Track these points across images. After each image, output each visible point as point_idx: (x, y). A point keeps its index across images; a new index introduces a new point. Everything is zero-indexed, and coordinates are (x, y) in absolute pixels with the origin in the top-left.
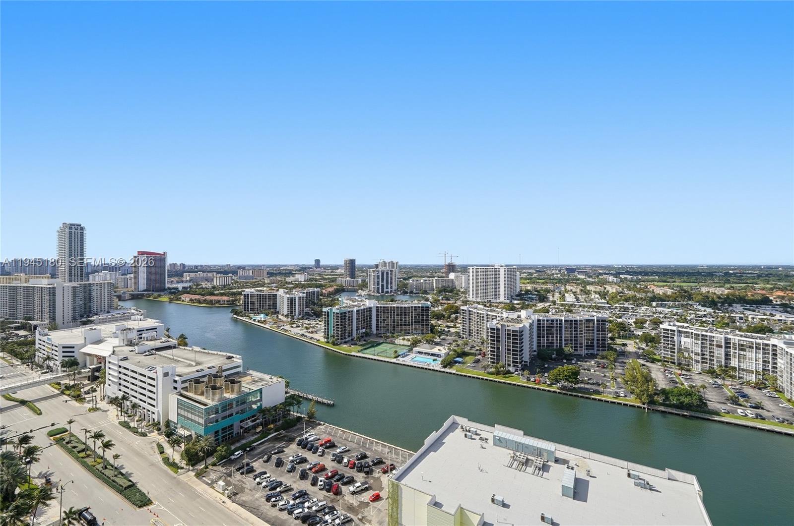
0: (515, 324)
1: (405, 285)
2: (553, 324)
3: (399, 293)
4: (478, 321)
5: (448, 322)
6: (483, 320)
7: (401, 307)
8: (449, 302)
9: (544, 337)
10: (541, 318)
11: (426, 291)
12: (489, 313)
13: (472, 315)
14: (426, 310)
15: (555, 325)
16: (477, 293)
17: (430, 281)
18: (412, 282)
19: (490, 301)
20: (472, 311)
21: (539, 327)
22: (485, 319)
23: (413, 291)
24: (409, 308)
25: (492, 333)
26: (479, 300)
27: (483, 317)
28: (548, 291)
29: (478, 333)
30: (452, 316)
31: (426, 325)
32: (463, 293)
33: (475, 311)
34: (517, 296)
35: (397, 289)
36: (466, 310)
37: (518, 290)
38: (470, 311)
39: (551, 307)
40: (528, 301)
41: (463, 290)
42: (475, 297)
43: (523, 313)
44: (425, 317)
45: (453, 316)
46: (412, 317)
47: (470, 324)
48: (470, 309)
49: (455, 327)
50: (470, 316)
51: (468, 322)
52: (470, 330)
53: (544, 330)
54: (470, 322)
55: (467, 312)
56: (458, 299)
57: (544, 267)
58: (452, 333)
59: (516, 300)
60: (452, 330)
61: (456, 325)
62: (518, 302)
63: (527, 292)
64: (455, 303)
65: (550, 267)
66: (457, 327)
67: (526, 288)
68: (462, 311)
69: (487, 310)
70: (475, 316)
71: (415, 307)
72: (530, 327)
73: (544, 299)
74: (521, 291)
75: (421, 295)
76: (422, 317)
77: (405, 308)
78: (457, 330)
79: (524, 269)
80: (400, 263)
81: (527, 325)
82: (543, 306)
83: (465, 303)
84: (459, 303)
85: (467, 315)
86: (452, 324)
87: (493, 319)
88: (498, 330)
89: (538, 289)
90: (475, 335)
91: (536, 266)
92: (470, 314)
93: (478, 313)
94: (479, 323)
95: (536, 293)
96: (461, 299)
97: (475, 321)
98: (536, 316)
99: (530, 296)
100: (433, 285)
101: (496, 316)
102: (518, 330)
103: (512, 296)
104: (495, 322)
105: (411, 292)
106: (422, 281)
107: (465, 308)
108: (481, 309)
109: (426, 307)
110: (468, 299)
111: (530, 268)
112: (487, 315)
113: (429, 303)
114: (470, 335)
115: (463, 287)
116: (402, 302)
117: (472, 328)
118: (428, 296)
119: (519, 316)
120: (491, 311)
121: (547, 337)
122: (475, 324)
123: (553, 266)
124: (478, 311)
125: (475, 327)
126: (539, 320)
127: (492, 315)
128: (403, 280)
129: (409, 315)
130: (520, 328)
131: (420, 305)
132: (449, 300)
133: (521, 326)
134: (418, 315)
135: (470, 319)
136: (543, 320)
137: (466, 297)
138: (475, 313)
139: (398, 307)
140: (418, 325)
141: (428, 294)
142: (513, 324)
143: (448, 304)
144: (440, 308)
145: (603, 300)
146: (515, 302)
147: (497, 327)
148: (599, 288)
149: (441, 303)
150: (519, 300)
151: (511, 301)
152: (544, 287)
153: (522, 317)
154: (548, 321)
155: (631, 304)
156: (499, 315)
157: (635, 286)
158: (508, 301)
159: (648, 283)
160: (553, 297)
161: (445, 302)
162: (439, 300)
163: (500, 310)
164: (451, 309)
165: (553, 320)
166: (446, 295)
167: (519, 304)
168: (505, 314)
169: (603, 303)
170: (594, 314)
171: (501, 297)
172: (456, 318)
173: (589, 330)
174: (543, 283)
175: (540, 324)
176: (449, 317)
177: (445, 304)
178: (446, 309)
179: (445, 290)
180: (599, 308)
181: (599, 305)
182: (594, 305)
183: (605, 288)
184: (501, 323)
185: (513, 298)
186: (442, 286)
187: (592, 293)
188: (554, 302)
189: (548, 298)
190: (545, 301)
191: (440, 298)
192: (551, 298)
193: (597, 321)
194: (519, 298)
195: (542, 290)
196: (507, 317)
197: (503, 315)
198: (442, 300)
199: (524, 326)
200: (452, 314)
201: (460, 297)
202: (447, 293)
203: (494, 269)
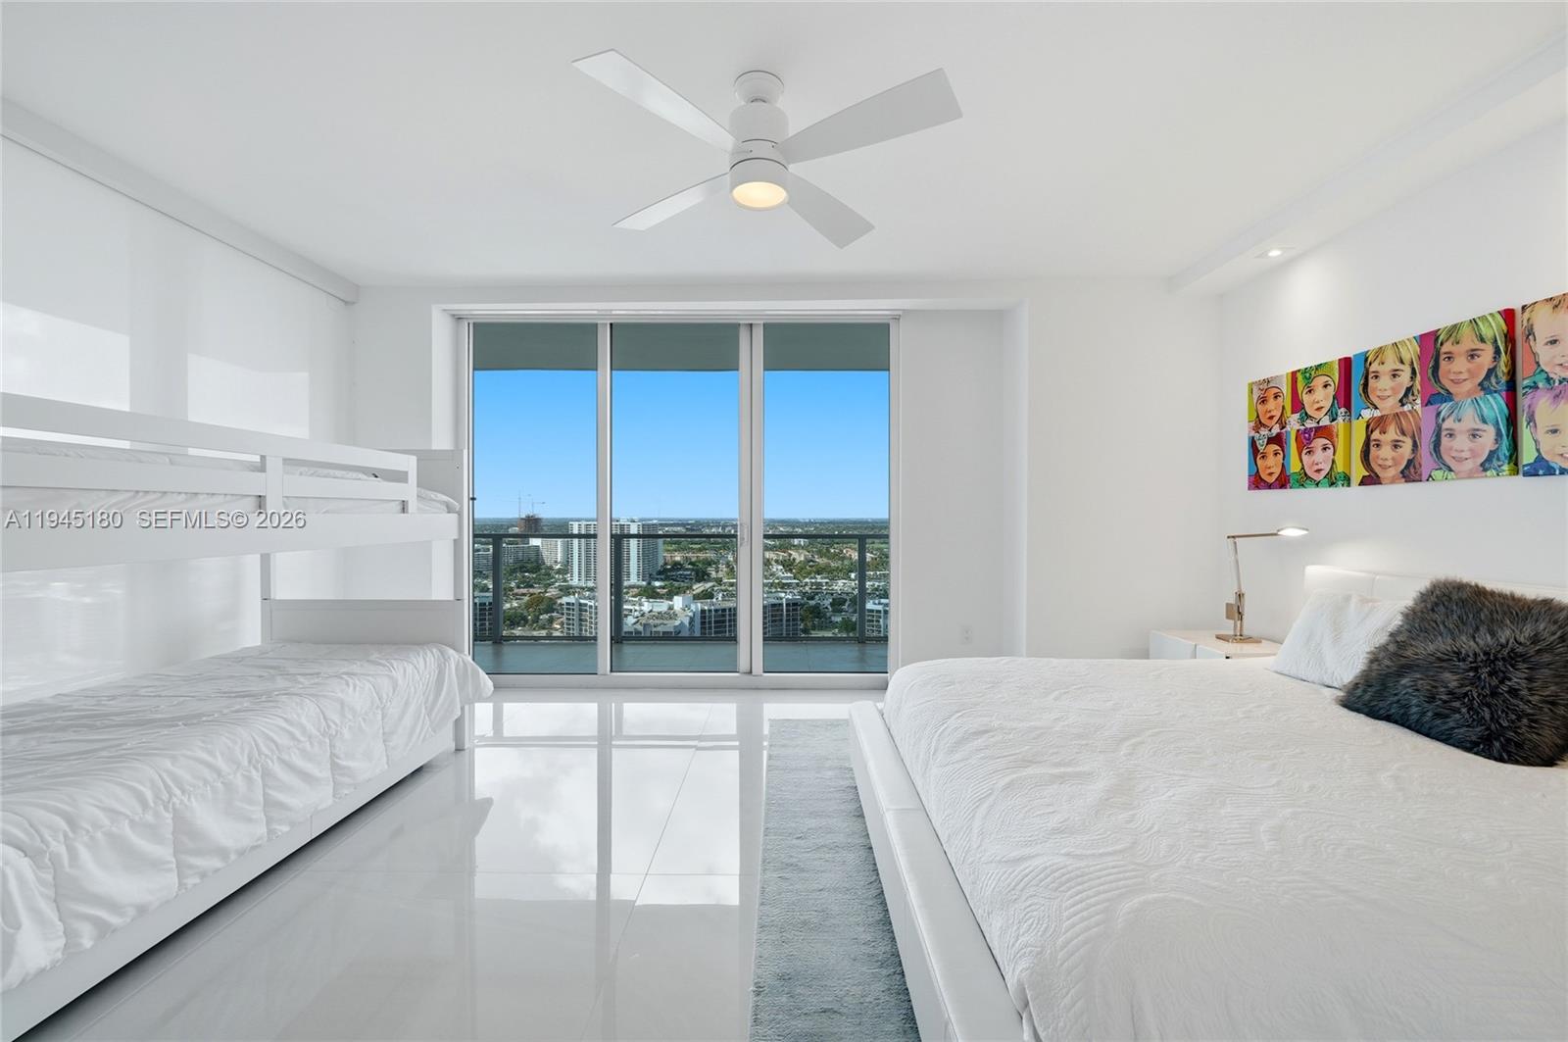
0: (665, 622)
2: (724, 616)
8: (531, 590)
10: (706, 608)
13: (586, 611)
16: (588, 570)
17: (488, 551)
20: (586, 605)
21: (704, 623)
26: (593, 584)
28: (709, 563)
30: (541, 617)
32: (559, 572)
33: (589, 603)
34: (660, 573)
36: (571, 604)
37: (661, 562)
38: (580, 604)
39: (716, 589)
40: (679, 581)
41: (558, 567)
42: (584, 578)
43: (678, 602)
44: (487, 623)
45: (544, 617)
47: (581, 629)
48: (582, 601)
50: (580, 615)
51: (578, 627)
54: (581, 625)
55: (574, 608)
56: (550, 584)
57: (697, 522)
59: (657, 580)
61: (554, 634)
62: (664, 583)
63: (677, 566)
64: (546, 592)
65: (707, 523)
67: (673, 558)
68: (563, 606)
72: (690, 623)
73: (703, 576)
74: (666, 564)
81: (686, 621)
82: (702, 589)
83: (567, 590)
84: (552, 592)
85: (575, 612)
87: (625, 616)
89: (693, 560)
91: (684, 520)
92: (580, 610)
95: (690, 566)
96: (557, 584)
98: (699, 604)
99: (681, 572)
101: (631, 611)
103: (650, 575)
104: (629, 620)
107: (565, 600)
110: (571, 583)
111: (676, 525)
113: (490, 595)
115: (559, 560)
118: (485, 582)
119: (671, 608)
123: (714, 521)
126: (703, 611)
130: (675, 627)
132: (532, 586)
133: (677, 623)
135: (581, 620)
136: (710, 611)
137: (565, 581)
138: (591, 607)
141: (487, 577)
142: (661, 621)
143: (532, 595)
144: (515, 604)
145: (789, 575)
146: (657, 584)
147: (635, 629)
148: (782, 555)
149: (517, 594)
150: (662, 580)
151: (649, 584)
152: (702, 555)
153: (675, 608)
154: (716, 611)
155: (825, 578)
156: (637, 608)
157: (828, 550)
158: (644, 583)
159: (845, 546)
160: (717, 572)
161: (525, 591)
162: (511, 589)
163: (637, 599)
164: (538, 605)
165: (724, 610)
166: (524, 577)
167: (663, 588)
168: (646, 606)
169: (787, 578)
170: (783, 595)
171: (632, 576)
172: (551, 620)
173: (775, 621)
174: (700, 550)
175: (704, 617)
176: (536, 620)
177: (524, 595)
178: (528, 606)
179: (523, 569)
180: (783, 586)
181: (784, 581)
182: (777, 581)
183: (790, 555)
184: (644, 622)
185: (652, 578)
186: (517, 561)
187: (773, 563)
188: (719, 581)
189: (709, 575)
190: (705, 580)
191: (513, 584)
192: (714, 574)
193: (787, 605)
194: (662, 577)
195: (699, 562)
196: (651, 611)
197: (643, 608)
198: (518, 587)
199: (682, 623)
200: (542, 614)
201: (553, 580)
202: (527, 574)
203: (619, 527)
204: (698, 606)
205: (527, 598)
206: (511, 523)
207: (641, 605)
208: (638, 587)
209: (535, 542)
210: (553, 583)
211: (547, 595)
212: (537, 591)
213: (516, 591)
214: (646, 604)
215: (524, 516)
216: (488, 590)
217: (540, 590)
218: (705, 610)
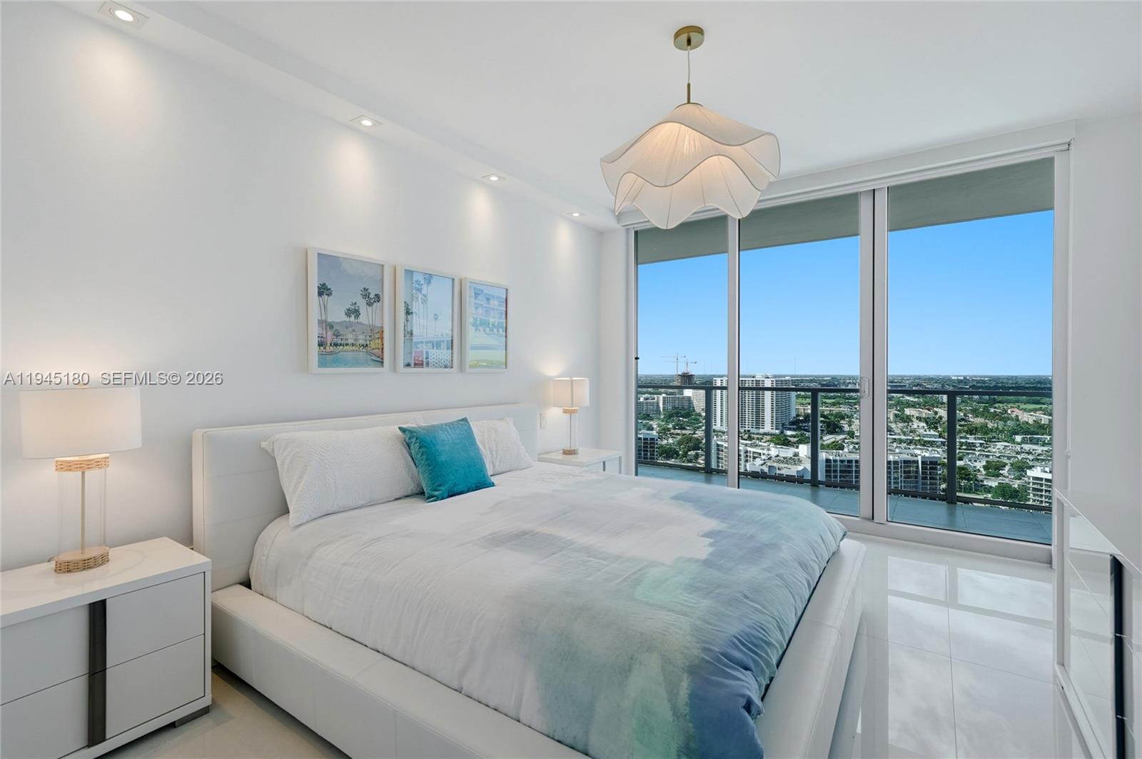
0: (789, 466)
2: (851, 467)
8: (684, 432)
10: (831, 458)
11: (648, 415)
12: (749, 449)
14: (651, 443)
15: (854, 468)
17: (654, 399)
19: (749, 431)
20: (722, 446)
21: (828, 471)
28: (842, 417)
30: (689, 453)
33: (726, 445)
34: (792, 423)
37: (793, 414)
38: (718, 445)
39: (846, 441)
42: (724, 424)
43: (804, 450)
44: (649, 454)
45: (692, 453)
48: (719, 443)
50: (718, 454)
53: (836, 477)
54: (718, 462)
55: (715, 447)
56: (698, 428)
57: (834, 378)
59: (790, 429)
62: (794, 433)
64: (694, 433)
69: (746, 445)
70: (726, 453)
74: (798, 415)
76: (644, 455)
82: (833, 440)
84: (699, 433)
85: (715, 451)
87: (754, 458)
89: (826, 413)
91: (820, 376)
92: (718, 450)
95: (823, 419)
100: (658, 405)
101: (760, 454)
102: (795, 474)
103: (783, 424)
104: (758, 462)
109: (651, 439)
112: (746, 452)
113: (654, 433)
118: (651, 423)
119: (796, 455)
120: (751, 446)
126: (828, 461)
127: (754, 453)
130: (798, 472)
131: (641, 436)
132: (684, 429)
133: (800, 468)
135: (718, 458)
136: (835, 461)
138: (726, 448)
141: (652, 419)
142: (786, 466)
143: (683, 434)
144: (671, 441)
145: (932, 432)
146: (789, 433)
147: (761, 470)
148: (925, 413)
149: (673, 434)
150: (794, 430)
151: (782, 432)
152: (835, 410)
153: (800, 455)
154: (842, 461)
155: (980, 439)
156: (765, 452)
157: (986, 409)
158: (777, 431)
159: (1009, 406)
160: (850, 426)
161: (679, 431)
162: (669, 430)
163: (766, 444)
164: (687, 443)
165: (850, 461)
166: (679, 420)
167: (794, 436)
168: (774, 451)
169: (931, 436)
170: (918, 452)
171: (766, 425)
172: (697, 456)
173: (909, 477)
174: (834, 404)
175: (830, 466)
176: (685, 454)
177: (678, 434)
178: (680, 443)
179: (677, 414)
180: (925, 444)
181: (925, 439)
182: (917, 438)
183: (936, 413)
184: (769, 464)
185: (784, 427)
186: (674, 408)
187: (914, 420)
188: (851, 434)
189: (841, 428)
190: (836, 432)
191: (670, 426)
192: (846, 428)
193: (923, 463)
194: (795, 427)
195: (832, 415)
196: (778, 456)
197: (770, 452)
198: (675, 429)
199: (805, 469)
200: (690, 451)
201: (701, 424)
202: (681, 419)
203: (755, 382)
204: (823, 455)
205: (680, 437)
206: (672, 378)
207: (769, 450)
208: (771, 435)
209: (688, 393)
211: (695, 436)
212: (687, 432)
213: (672, 431)
214: (773, 449)
215: (680, 373)
216: (652, 429)
217: (690, 432)
218: (830, 460)
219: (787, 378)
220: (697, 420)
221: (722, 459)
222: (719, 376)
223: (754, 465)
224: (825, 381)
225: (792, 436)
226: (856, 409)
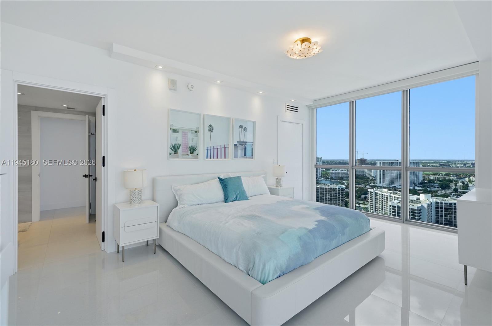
0: (413, 204)
1: (327, 174)
2: (451, 206)
3: (323, 179)
4: (383, 201)
5: (359, 200)
6: (387, 200)
7: (323, 188)
8: (360, 186)
9: (442, 216)
10: (439, 201)
11: (343, 178)
12: (392, 195)
13: (378, 195)
14: (341, 191)
15: (453, 208)
16: (384, 180)
17: (346, 171)
18: (332, 171)
19: (395, 187)
20: (378, 193)
21: (437, 208)
22: (389, 199)
23: (333, 178)
24: (329, 188)
25: (393, 209)
26: (385, 186)
27: (387, 198)
28: (451, 181)
29: (382, 209)
31: (342, 201)
32: (372, 180)
33: (380, 193)
34: (420, 183)
35: (321, 176)
36: (373, 192)
37: (421, 179)
38: (376, 193)
39: (453, 194)
40: (430, 188)
41: (372, 178)
42: (382, 183)
43: (422, 197)
44: (341, 195)
45: (363, 196)
46: (331, 195)
47: (376, 203)
48: (376, 192)
49: (364, 204)
50: (376, 197)
51: (374, 201)
52: (376, 206)
53: (442, 211)
54: (376, 201)
55: (374, 194)
56: (368, 184)
57: (448, 161)
58: (362, 208)
59: (418, 187)
60: (362, 206)
61: (365, 203)
62: (420, 188)
63: (430, 181)
64: (365, 187)
65: (455, 162)
66: (366, 204)
67: (429, 178)
68: (369, 193)
69: (391, 193)
70: (380, 196)
71: (334, 188)
72: (427, 207)
73: (446, 187)
74: (424, 180)
75: (338, 181)
76: (338, 196)
77: (326, 188)
78: (366, 206)
79: (429, 163)
80: (323, 159)
81: (425, 206)
82: (445, 193)
83: (372, 187)
84: (368, 187)
85: (374, 195)
86: (362, 202)
87: (395, 199)
88: (398, 207)
89: (441, 179)
90: (380, 210)
91: (440, 160)
92: (376, 195)
93: (383, 195)
94: (383, 202)
95: (439, 182)
96: (370, 185)
97: (380, 200)
98: (435, 199)
99: (433, 184)
100: (347, 174)
101: (398, 198)
102: (416, 208)
103: (415, 184)
104: (396, 201)
105: (332, 178)
106: (339, 171)
107: (372, 190)
108: (385, 192)
109: (342, 189)
110: (376, 184)
111: (434, 163)
112: (391, 196)
113: (344, 186)
114: (376, 210)
115: (372, 175)
116: (324, 184)
117: (378, 205)
118: (344, 181)
119: (418, 199)
120: (394, 194)
121: (445, 216)
122: (380, 202)
123: (459, 161)
124: (383, 193)
125: (380, 204)
126: (437, 203)
127: (394, 197)
128: (326, 170)
129: (329, 194)
130: (417, 207)
131: (337, 187)
132: (360, 185)
133: (419, 205)
134: (335, 194)
135: (376, 199)
136: (441, 203)
137: (374, 183)
138: (380, 194)
139: (320, 188)
140: (336, 200)
141: (344, 180)
143: (359, 187)
151: (414, 188)
154: (446, 203)
158: (411, 187)
165: (451, 204)
167: (421, 190)
172: (365, 198)
175: (438, 206)
176: (360, 197)
179: (358, 178)
190: (447, 189)
194: (422, 185)
199: (422, 206)
200: (362, 195)
201: (369, 183)
202: (359, 180)
203: (398, 163)
204: (435, 200)
210: (369, 184)
216: (344, 184)
217: (363, 186)
218: (439, 203)
219: (417, 161)
220: (367, 181)
221: (378, 199)
222: (379, 160)
223: (394, 203)
224: (443, 162)
225: (419, 190)
226: (461, 177)
